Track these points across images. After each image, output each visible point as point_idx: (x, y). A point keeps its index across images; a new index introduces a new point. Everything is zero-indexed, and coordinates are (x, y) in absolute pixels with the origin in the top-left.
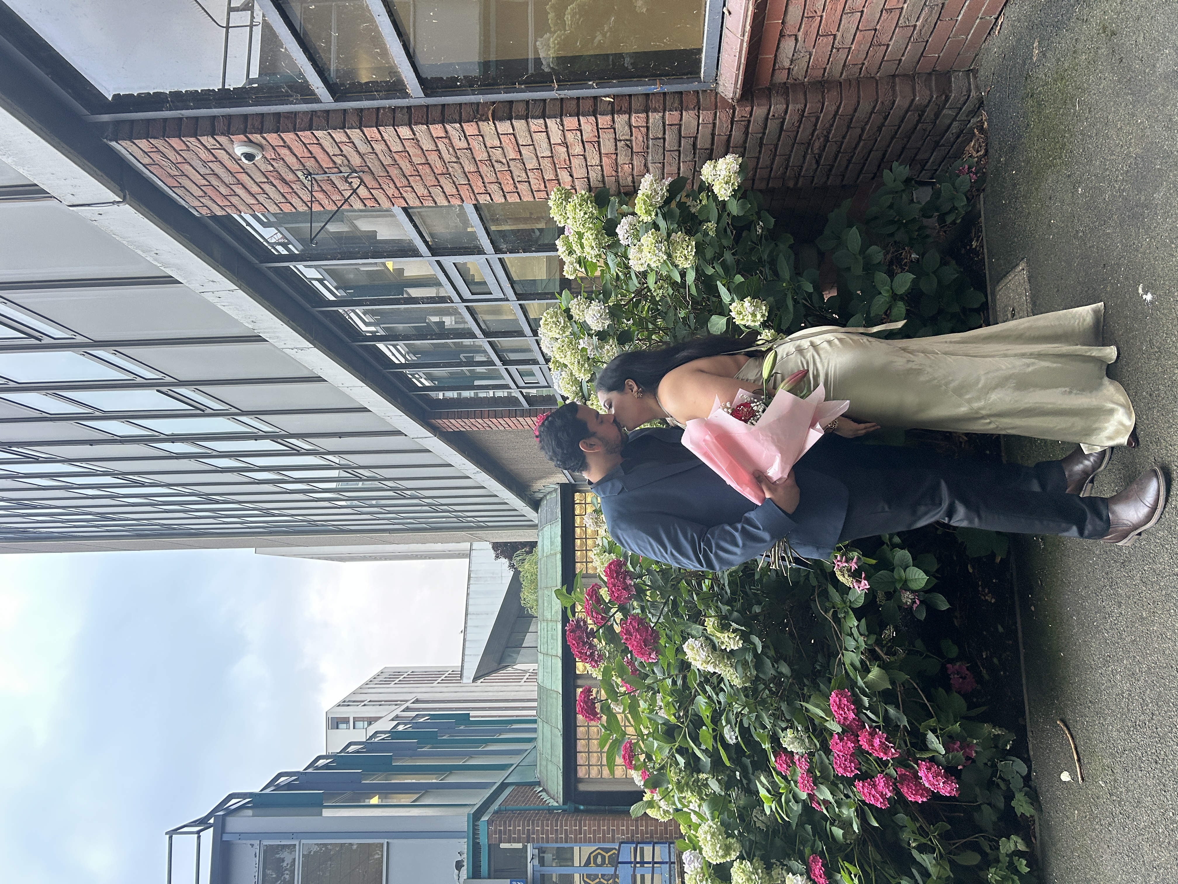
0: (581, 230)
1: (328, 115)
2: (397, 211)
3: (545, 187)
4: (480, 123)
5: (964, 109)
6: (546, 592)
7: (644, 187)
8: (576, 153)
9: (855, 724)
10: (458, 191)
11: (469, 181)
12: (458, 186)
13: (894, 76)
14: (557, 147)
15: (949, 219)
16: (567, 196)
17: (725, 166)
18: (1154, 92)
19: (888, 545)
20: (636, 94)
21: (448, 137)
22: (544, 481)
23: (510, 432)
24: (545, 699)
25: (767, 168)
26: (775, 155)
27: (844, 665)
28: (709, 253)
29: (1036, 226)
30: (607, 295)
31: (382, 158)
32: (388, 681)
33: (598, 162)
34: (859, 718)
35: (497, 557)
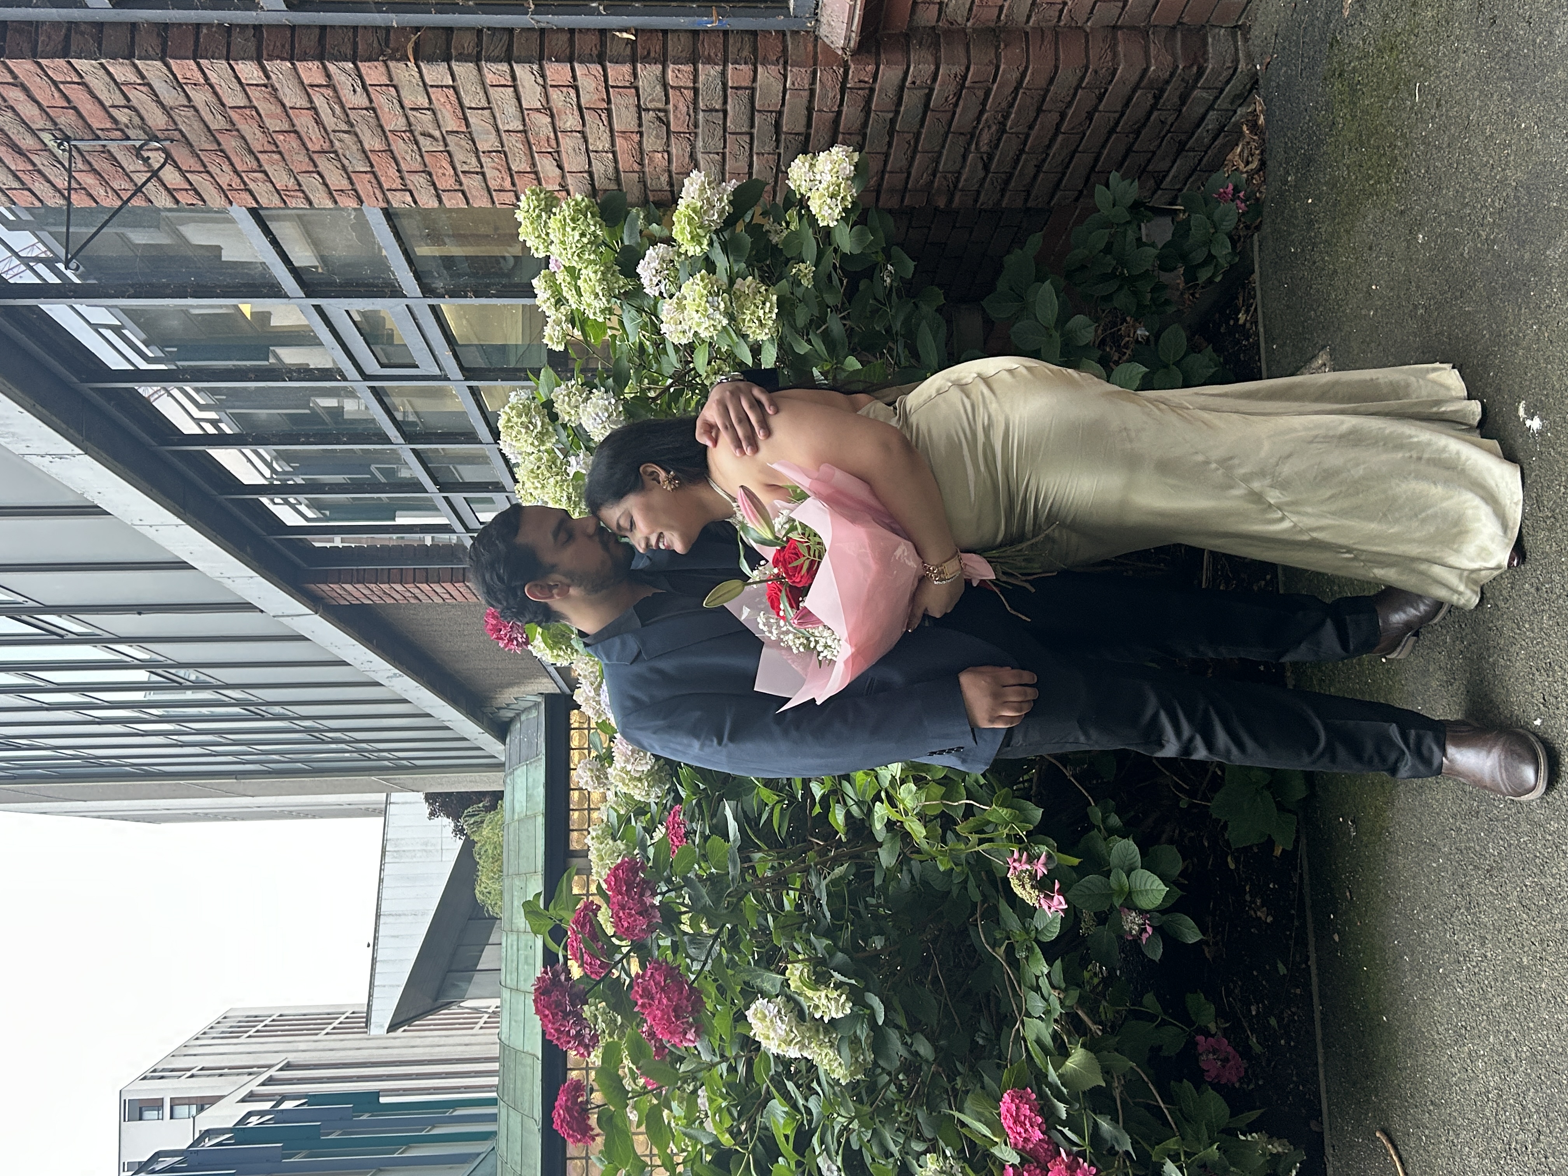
0: (574, 264)
1: (101, 32)
2: (239, 213)
3: (513, 184)
4: (391, 64)
5: (1227, 90)
6: (517, 882)
7: (688, 193)
8: (568, 126)
9: (1043, 1148)
10: (352, 183)
11: (372, 166)
12: (353, 176)
13: (1114, 27)
14: (535, 116)
15: (1204, 275)
16: (549, 204)
17: (830, 166)
18: (1551, 78)
19: (1100, 831)
20: (676, 31)
21: (331, 85)
22: (516, 689)
23: (453, 606)
24: (512, 1066)
25: (901, 172)
26: (915, 151)
27: (1025, 1041)
28: (802, 317)
29: (1347, 293)
30: (621, 380)
31: (208, 118)
32: (235, 1032)
33: (607, 146)
34: (1049, 1137)
35: (432, 814)
